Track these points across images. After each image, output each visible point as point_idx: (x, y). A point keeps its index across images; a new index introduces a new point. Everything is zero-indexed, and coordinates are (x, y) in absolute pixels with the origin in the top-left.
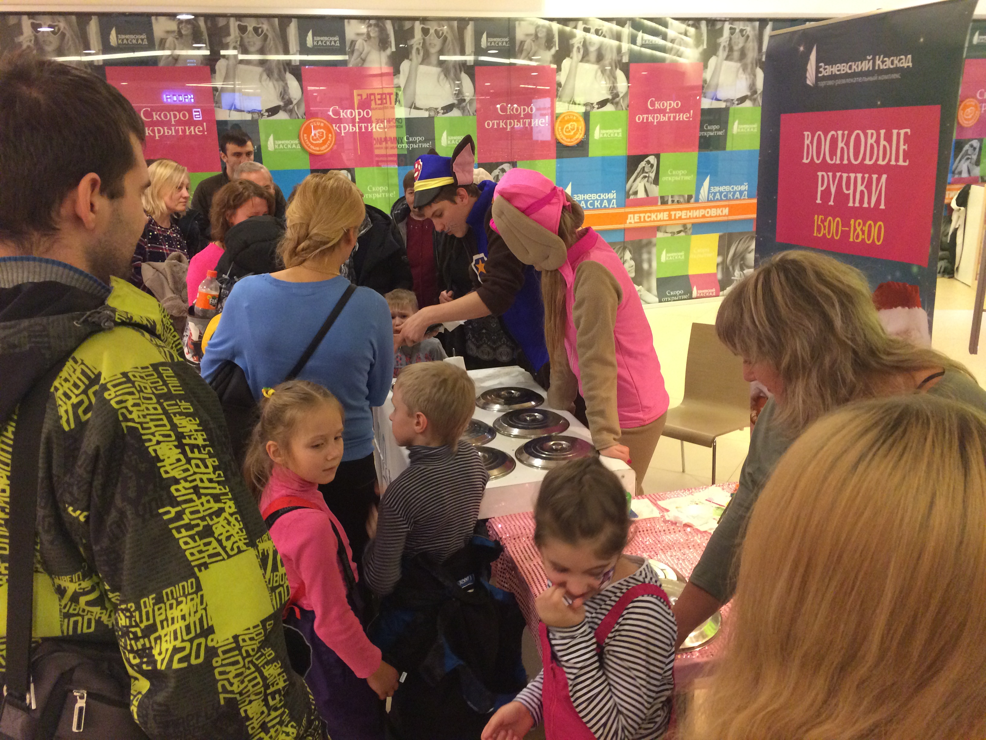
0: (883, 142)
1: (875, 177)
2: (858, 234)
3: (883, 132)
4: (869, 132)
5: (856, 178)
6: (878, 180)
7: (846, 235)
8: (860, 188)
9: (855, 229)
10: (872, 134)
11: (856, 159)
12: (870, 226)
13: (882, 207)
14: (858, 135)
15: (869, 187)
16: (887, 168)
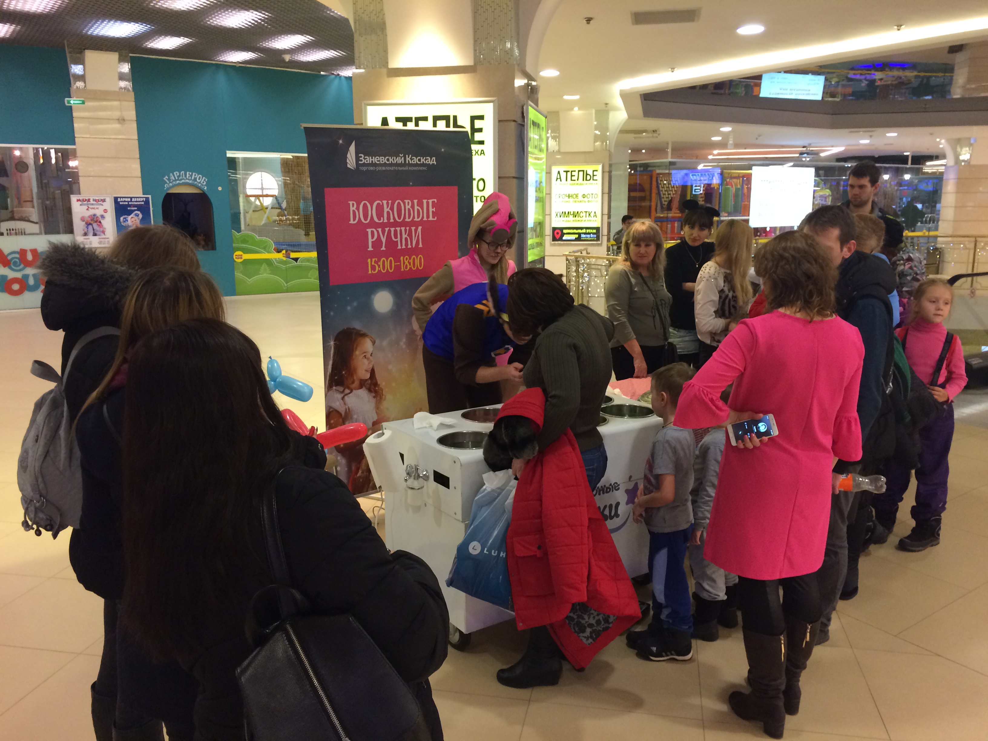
0: (416, 207)
1: (413, 228)
2: (407, 265)
3: (416, 201)
4: (406, 201)
5: (401, 231)
6: (416, 230)
7: (398, 267)
8: (404, 236)
9: (404, 263)
10: (408, 203)
11: (399, 218)
12: (414, 259)
13: (421, 246)
14: (399, 203)
15: (410, 235)
16: (421, 223)
